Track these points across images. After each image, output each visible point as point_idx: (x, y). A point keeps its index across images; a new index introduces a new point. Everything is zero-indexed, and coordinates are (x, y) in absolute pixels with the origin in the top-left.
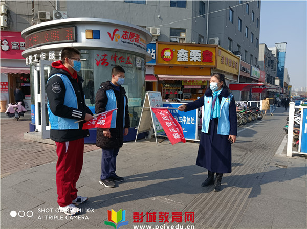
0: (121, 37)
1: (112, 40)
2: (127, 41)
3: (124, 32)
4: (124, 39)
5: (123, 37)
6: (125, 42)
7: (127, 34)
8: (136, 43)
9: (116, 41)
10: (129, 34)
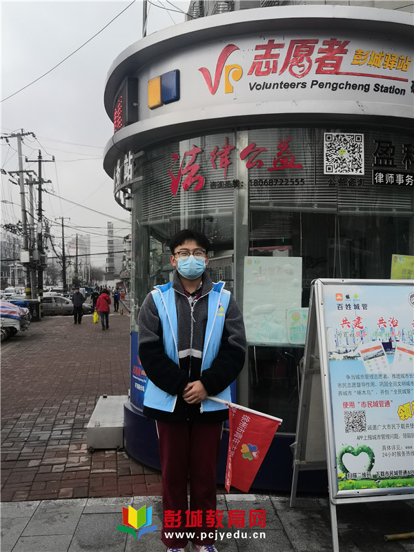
0: (247, 69)
1: (214, 91)
2: (272, 78)
3: (258, 48)
4: (258, 73)
5: (256, 69)
6: (266, 86)
7: (274, 51)
8: (322, 78)
9: (230, 89)
10: (283, 53)
